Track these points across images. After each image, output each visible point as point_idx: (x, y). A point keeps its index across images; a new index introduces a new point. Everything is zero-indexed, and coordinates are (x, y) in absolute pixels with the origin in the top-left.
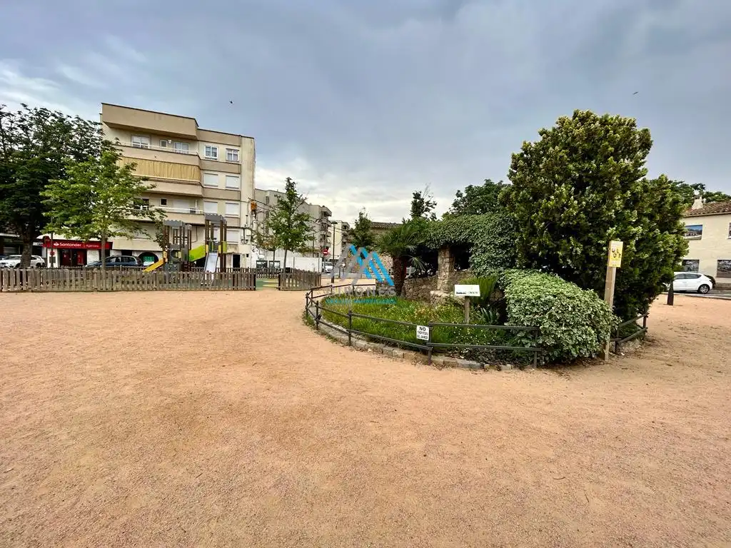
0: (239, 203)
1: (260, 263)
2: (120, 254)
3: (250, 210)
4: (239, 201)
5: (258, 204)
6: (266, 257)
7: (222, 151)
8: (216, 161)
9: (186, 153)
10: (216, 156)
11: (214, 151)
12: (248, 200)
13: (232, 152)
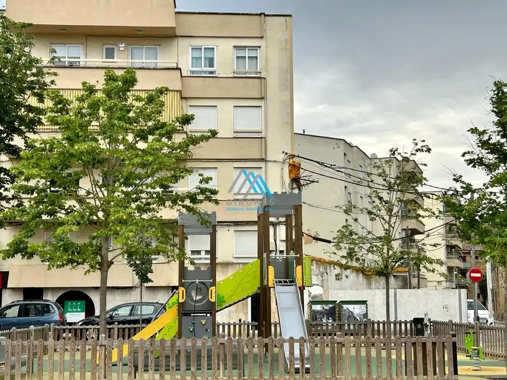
0: (262, 164)
1: (318, 308)
2: (20, 297)
3: (287, 180)
4: (263, 160)
5: (304, 164)
6: (326, 291)
7: (224, 51)
8: (212, 75)
9: (152, 66)
10: (212, 65)
11: (209, 55)
12: (281, 157)
13: (247, 53)
